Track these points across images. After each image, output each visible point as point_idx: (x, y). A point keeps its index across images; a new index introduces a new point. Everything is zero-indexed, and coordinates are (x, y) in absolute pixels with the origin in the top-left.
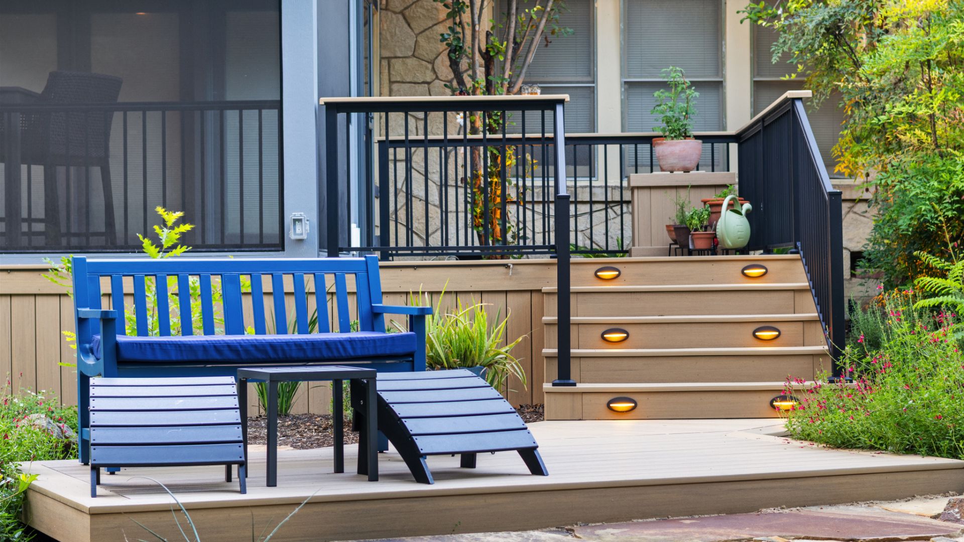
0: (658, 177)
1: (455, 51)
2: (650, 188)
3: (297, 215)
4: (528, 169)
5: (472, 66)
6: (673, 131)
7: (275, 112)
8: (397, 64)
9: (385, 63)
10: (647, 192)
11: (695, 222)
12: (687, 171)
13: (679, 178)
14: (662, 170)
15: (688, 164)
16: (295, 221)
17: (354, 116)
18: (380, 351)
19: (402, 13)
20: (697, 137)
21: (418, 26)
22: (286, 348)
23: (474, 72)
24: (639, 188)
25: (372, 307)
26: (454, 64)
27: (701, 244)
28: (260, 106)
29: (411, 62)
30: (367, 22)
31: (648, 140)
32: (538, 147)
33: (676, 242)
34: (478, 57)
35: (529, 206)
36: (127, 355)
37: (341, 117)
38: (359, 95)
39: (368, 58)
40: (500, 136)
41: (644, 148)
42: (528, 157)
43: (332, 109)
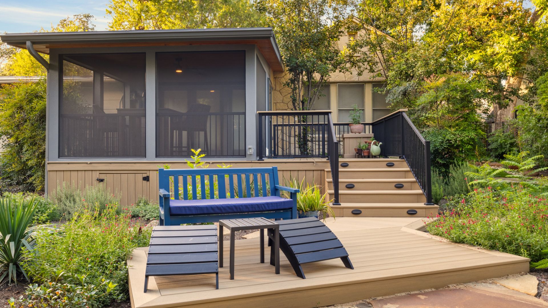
0: (351, 135)
1: (294, 101)
2: (349, 138)
3: (250, 147)
4: (314, 132)
5: (299, 104)
6: (355, 122)
7: (244, 116)
8: (278, 104)
9: (275, 104)
10: (348, 139)
11: (364, 148)
12: (360, 133)
13: (357, 135)
14: (352, 132)
15: (360, 131)
16: (249, 148)
17: (267, 117)
18: (279, 208)
19: (279, 91)
20: (362, 124)
21: (284, 94)
22: (241, 207)
23: (299, 106)
24: (346, 138)
25: (275, 186)
26: (294, 104)
27: (366, 154)
28: (239, 114)
29: (282, 104)
30: (271, 93)
31: (348, 124)
32: (317, 127)
33: (357, 153)
34: (300, 102)
35: (314, 142)
36: (174, 212)
37: (263, 117)
38: (268, 110)
39: (271, 103)
40: (305, 123)
41: (346, 127)
42: (314, 129)
43: (261, 115)
